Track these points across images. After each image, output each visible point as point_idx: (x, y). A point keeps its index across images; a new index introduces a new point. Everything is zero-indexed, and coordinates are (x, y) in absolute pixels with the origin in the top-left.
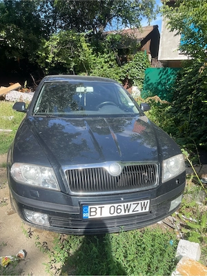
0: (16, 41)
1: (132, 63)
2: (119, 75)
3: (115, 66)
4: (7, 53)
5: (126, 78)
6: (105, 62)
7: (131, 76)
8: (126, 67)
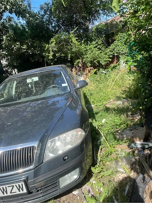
0: (35, 49)
1: (116, 42)
2: (108, 54)
3: (103, 49)
4: (31, 59)
5: (114, 56)
6: (95, 47)
7: (117, 53)
8: (112, 46)
